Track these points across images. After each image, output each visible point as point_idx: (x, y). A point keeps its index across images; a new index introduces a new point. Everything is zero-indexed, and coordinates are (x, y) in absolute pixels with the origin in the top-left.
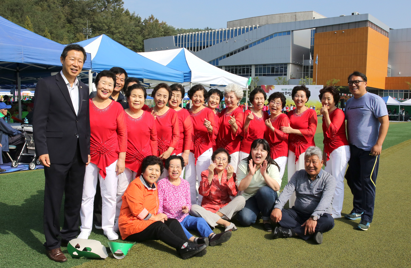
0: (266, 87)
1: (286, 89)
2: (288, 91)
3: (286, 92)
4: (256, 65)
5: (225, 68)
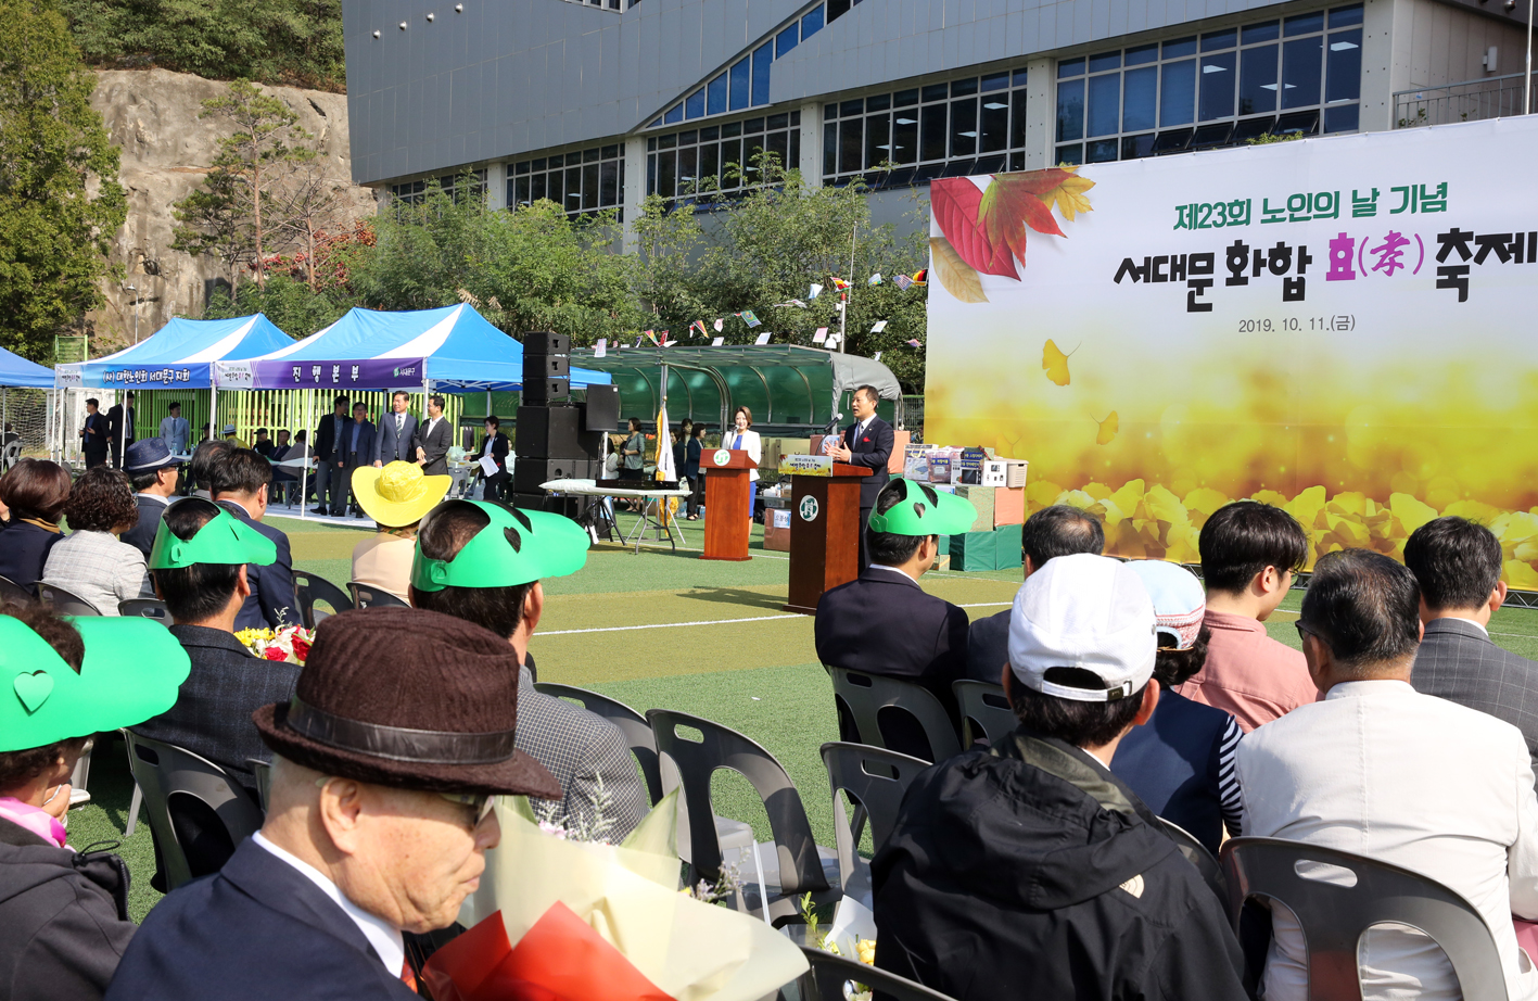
0: (986, 204)
2: (1260, 238)
3: (1238, 250)
4: (1064, 61)
5: (826, 119)
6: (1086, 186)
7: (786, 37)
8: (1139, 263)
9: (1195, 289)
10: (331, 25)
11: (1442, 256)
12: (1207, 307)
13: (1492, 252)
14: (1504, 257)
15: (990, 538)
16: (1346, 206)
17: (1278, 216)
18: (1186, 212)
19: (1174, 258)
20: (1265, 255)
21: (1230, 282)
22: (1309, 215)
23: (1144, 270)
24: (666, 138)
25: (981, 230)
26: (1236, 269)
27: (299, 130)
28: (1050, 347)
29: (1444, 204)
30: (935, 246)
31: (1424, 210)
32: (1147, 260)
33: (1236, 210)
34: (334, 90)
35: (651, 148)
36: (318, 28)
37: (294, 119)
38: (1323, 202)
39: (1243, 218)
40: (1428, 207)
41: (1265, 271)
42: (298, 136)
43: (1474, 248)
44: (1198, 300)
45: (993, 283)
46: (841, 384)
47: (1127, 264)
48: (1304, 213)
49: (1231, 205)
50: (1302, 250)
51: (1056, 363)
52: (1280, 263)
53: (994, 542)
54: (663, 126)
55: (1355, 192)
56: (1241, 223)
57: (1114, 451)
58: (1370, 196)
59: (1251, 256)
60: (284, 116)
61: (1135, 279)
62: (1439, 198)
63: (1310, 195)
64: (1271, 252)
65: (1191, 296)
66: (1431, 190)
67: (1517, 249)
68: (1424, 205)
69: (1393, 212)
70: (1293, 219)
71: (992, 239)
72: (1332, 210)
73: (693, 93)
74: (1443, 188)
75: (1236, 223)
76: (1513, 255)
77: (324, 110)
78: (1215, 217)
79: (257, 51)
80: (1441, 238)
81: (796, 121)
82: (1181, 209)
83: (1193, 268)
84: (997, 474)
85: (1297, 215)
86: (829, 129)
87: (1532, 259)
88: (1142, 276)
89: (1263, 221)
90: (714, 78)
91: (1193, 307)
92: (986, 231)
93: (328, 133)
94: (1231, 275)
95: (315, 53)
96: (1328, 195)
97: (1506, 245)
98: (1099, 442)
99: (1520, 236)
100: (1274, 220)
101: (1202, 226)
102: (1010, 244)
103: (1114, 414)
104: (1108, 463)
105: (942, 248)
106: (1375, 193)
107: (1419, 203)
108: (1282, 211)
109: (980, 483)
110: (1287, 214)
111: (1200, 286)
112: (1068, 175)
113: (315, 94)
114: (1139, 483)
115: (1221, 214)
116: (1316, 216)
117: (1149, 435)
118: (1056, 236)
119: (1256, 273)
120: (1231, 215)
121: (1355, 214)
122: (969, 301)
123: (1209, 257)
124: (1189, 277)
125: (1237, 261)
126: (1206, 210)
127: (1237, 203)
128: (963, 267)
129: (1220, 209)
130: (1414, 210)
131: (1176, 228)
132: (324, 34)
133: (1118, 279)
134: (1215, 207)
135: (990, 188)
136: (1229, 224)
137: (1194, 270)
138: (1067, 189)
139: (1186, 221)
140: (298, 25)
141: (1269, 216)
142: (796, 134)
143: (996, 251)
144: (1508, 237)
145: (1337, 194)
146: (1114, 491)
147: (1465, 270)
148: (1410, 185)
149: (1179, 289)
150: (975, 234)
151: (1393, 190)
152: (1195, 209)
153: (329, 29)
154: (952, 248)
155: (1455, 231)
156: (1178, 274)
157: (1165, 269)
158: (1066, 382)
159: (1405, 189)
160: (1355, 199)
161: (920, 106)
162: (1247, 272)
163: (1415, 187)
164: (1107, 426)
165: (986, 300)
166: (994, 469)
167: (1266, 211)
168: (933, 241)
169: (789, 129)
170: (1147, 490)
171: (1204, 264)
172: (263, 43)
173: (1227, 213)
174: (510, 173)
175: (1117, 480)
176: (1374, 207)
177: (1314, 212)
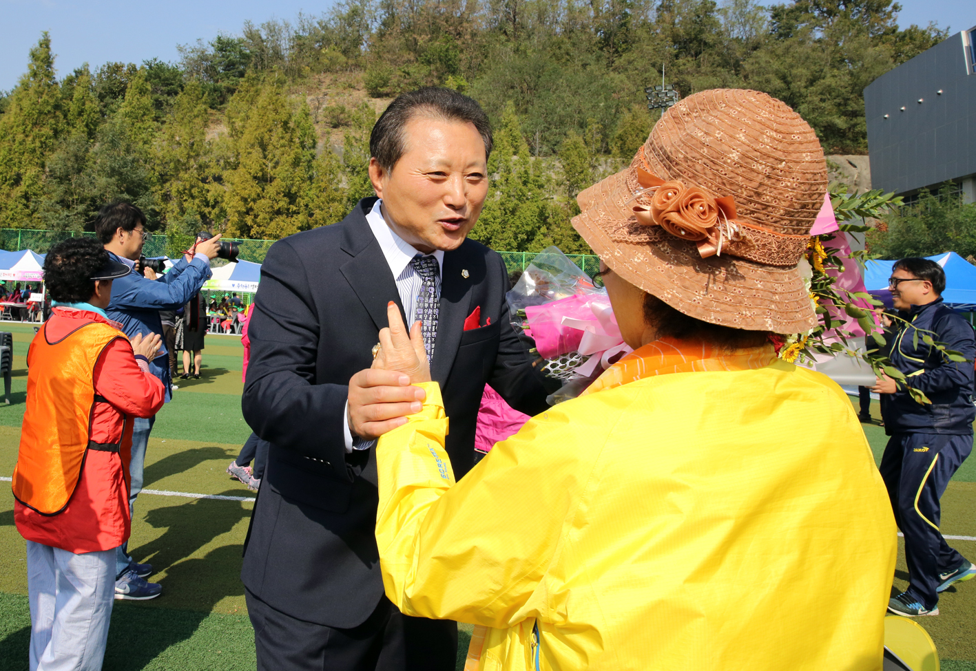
10: (860, 119)
27: (840, 174)
34: (861, 153)
36: (852, 122)
37: (837, 168)
42: (840, 177)
77: (856, 164)
93: (859, 177)
95: (851, 136)
113: (851, 157)
132: (855, 125)
140: (841, 122)
153: (859, 122)
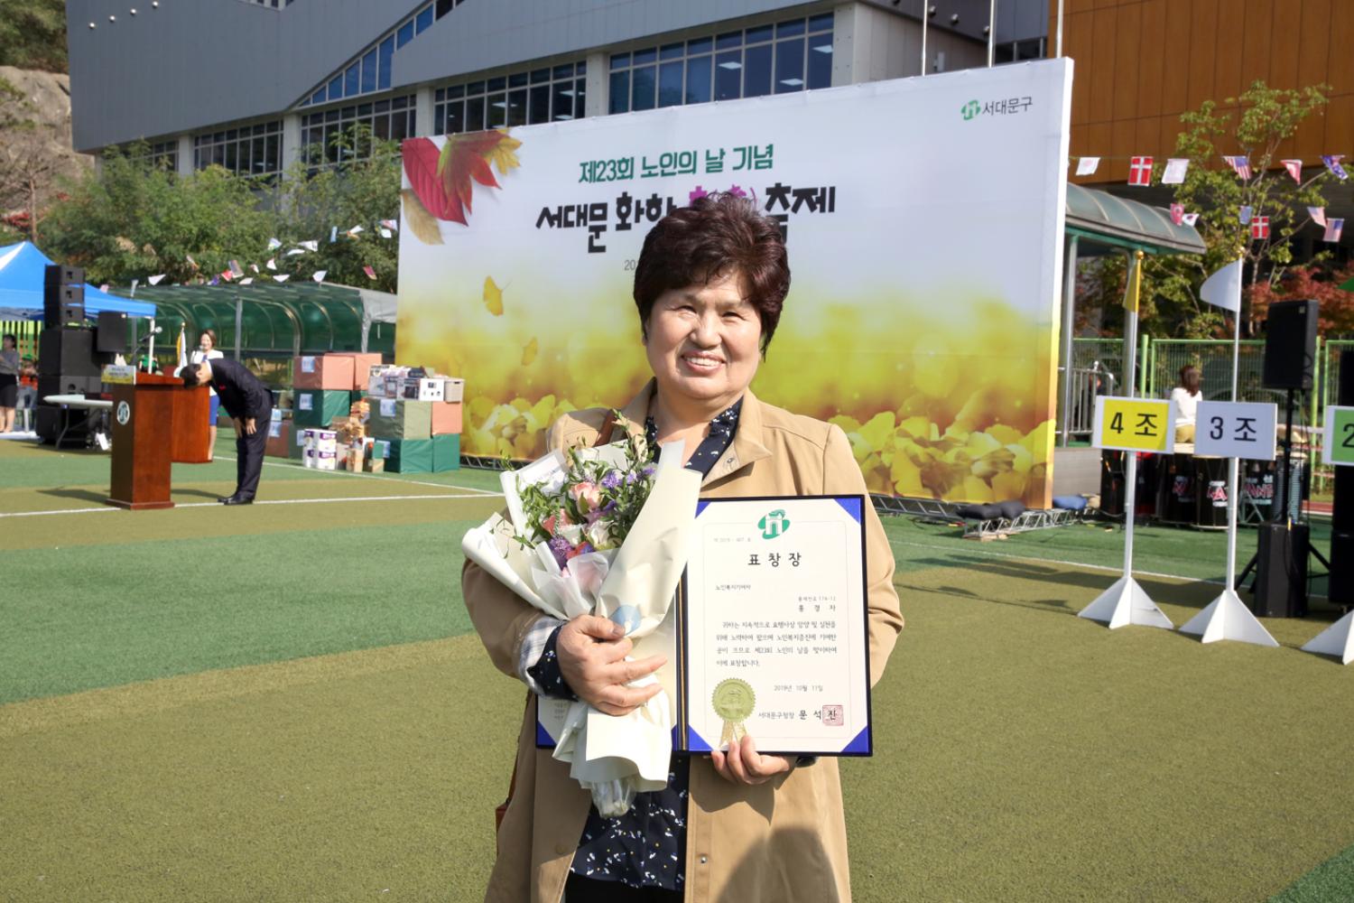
0: (442, 162)
1: (623, 168)
2: (640, 190)
3: (624, 200)
4: (615, 54)
5: (437, 100)
6: (516, 145)
7: (404, 31)
8: (554, 211)
9: (593, 234)
11: (769, 206)
12: (602, 249)
13: (804, 205)
14: (812, 208)
15: (428, 443)
16: (702, 163)
17: (653, 171)
18: (588, 168)
19: (579, 207)
20: (643, 205)
21: (619, 228)
22: (676, 170)
23: (558, 217)
24: (316, 116)
25: (440, 182)
26: (623, 216)
27: (26, 105)
28: (490, 283)
29: (770, 162)
30: (405, 197)
31: (757, 167)
32: (560, 208)
33: (623, 166)
35: (304, 123)
38: (685, 160)
39: (628, 173)
40: (760, 165)
41: (643, 218)
42: (26, 110)
43: (791, 199)
44: (597, 243)
45: (447, 227)
46: (369, 315)
47: (546, 212)
48: (670, 170)
49: (620, 162)
50: (670, 200)
51: (493, 296)
52: (654, 211)
53: (432, 447)
54: (312, 105)
55: (708, 152)
56: (627, 177)
57: (534, 372)
58: (718, 155)
59: (633, 205)
60: (13, 92)
61: (551, 224)
62: (767, 158)
63: (676, 154)
64: (649, 202)
65: (591, 239)
66: (762, 151)
67: (821, 200)
68: (757, 163)
69: (735, 168)
70: (663, 174)
71: (447, 190)
72: (691, 167)
73: (334, 78)
74: (770, 147)
75: (623, 177)
76: (818, 206)
78: (608, 173)
79: (12, 40)
80: (769, 191)
81: (414, 103)
82: (584, 165)
83: (592, 215)
84: (434, 390)
85: (667, 170)
86: (439, 110)
87: (832, 209)
88: (556, 222)
89: (643, 176)
90: (350, 65)
91: (593, 249)
92: (442, 184)
94: (619, 221)
96: (689, 154)
97: (814, 197)
98: (524, 363)
99: (823, 190)
100: (650, 175)
101: (599, 180)
102: (461, 195)
103: (534, 340)
104: (529, 382)
105: (410, 198)
106: (722, 153)
107: (753, 161)
108: (655, 167)
109: (417, 397)
110: (659, 170)
111: (597, 230)
112: (501, 136)
114: (550, 399)
115: (613, 170)
116: (680, 172)
117: (559, 358)
118: (494, 188)
119: (637, 220)
120: (620, 171)
121: (708, 170)
122: (431, 243)
123: (604, 206)
124: (590, 223)
125: (624, 209)
126: (601, 166)
127: (624, 160)
128: (423, 214)
129: (612, 165)
130: (749, 167)
131: (580, 181)
133: (539, 225)
134: (609, 164)
135: (446, 146)
136: (619, 178)
137: (594, 218)
138: (503, 148)
139: (588, 175)
141: (646, 172)
142: (413, 113)
143: (450, 200)
144: (814, 191)
145: (695, 153)
146: (533, 405)
147: (784, 218)
148: (746, 145)
149: (582, 233)
150: (434, 187)
151: (736, 150)
152: (595, 165)
154: (417, 198)
155: (778, 185)
156: (582, 221)
157: (572, 216)
158: (499, 312)
159: (743, 150)
160: (708, 158)
161: (507, 91)
162: (631, 219)
163: (750, 148)
164: (530, 350)
165: (442, 242)
166: (431, 386)
167: (645, 168)
168: (405, 193)
169: (408, 109)
170: (557, 404)
171: (598, 212)
172: (16, 32)
173: (617, 169)
174: (196, 144)
175: (535, 396)
176: (721, 164)
177: (679, 168)
